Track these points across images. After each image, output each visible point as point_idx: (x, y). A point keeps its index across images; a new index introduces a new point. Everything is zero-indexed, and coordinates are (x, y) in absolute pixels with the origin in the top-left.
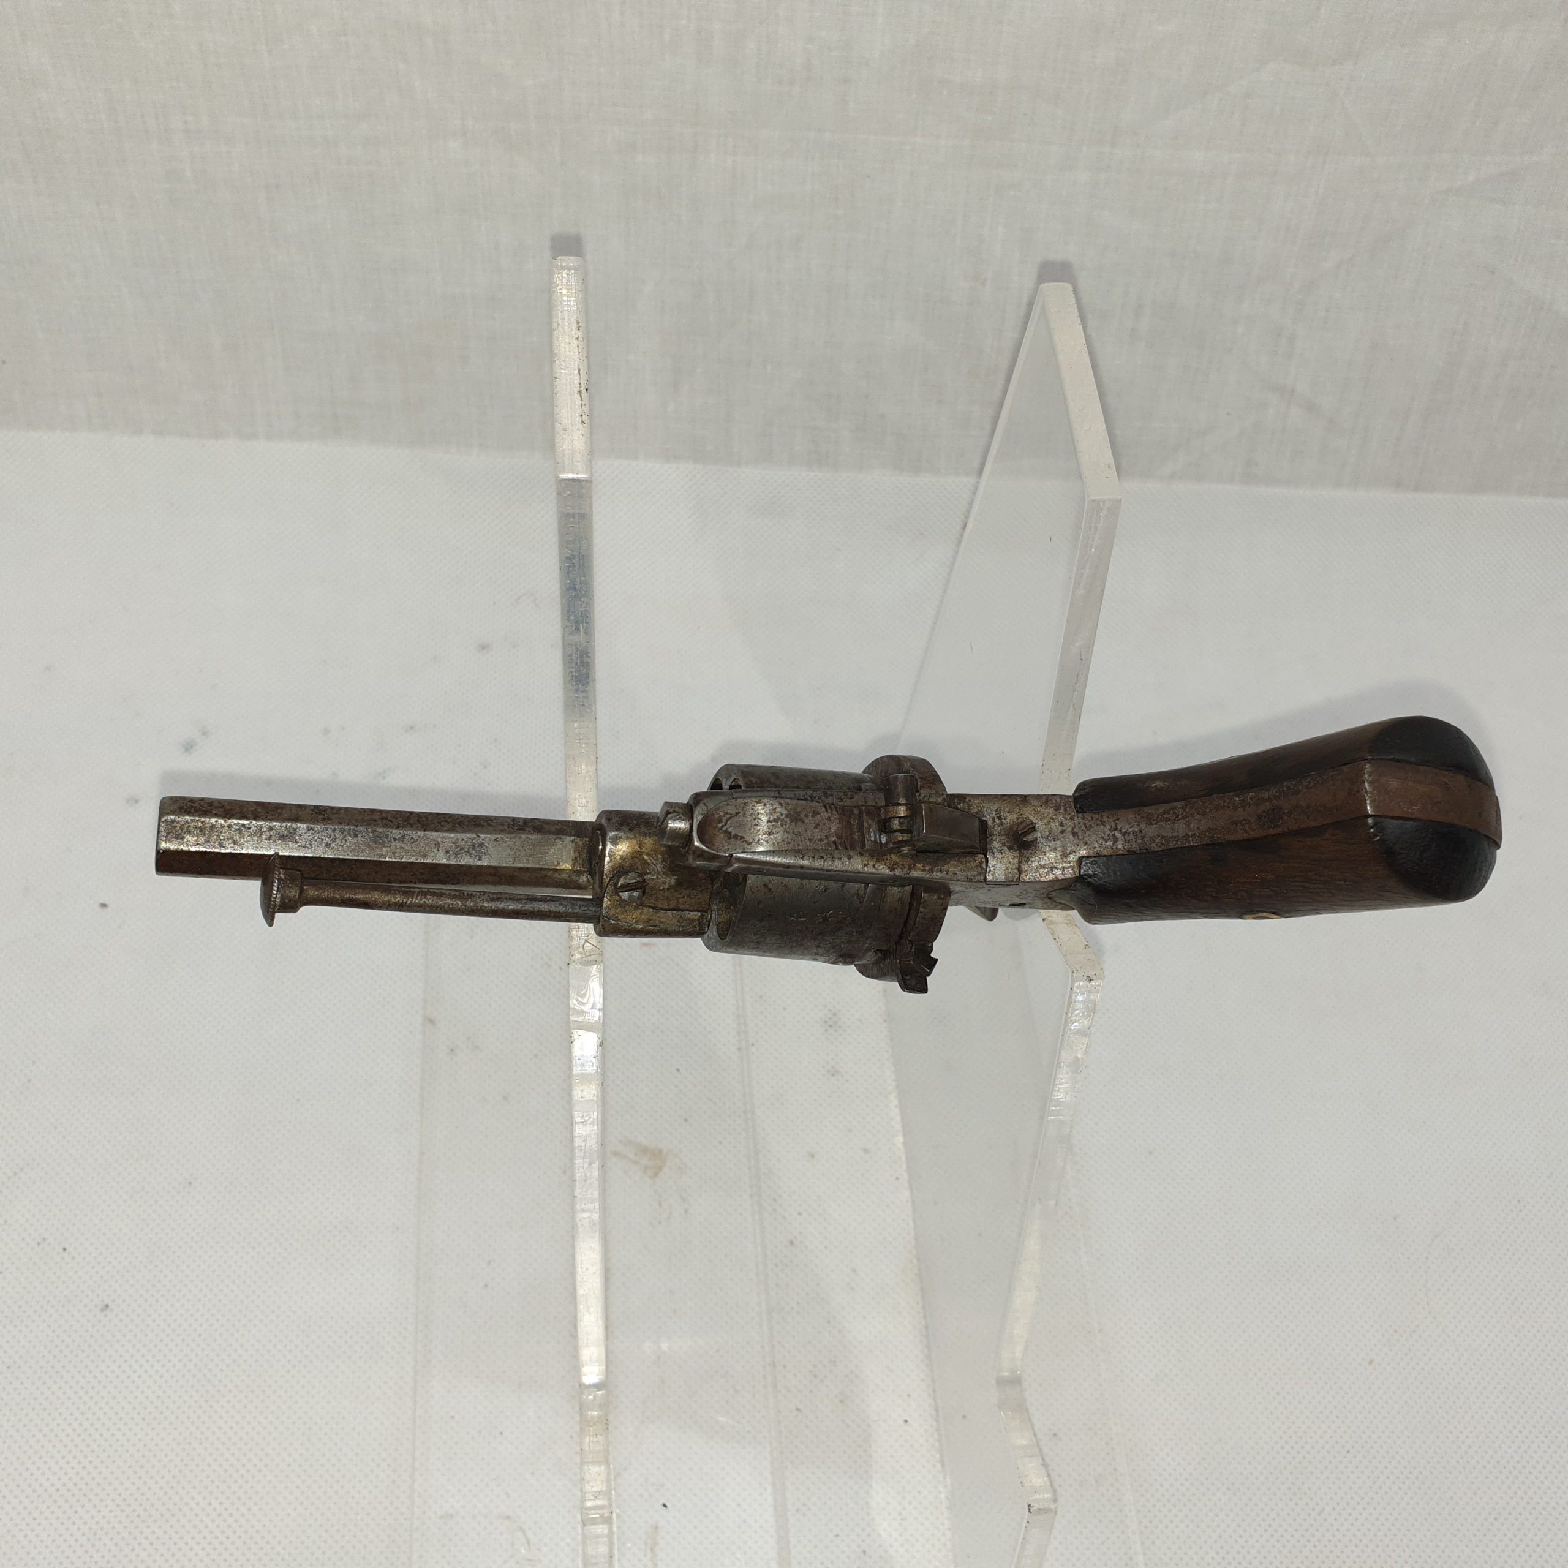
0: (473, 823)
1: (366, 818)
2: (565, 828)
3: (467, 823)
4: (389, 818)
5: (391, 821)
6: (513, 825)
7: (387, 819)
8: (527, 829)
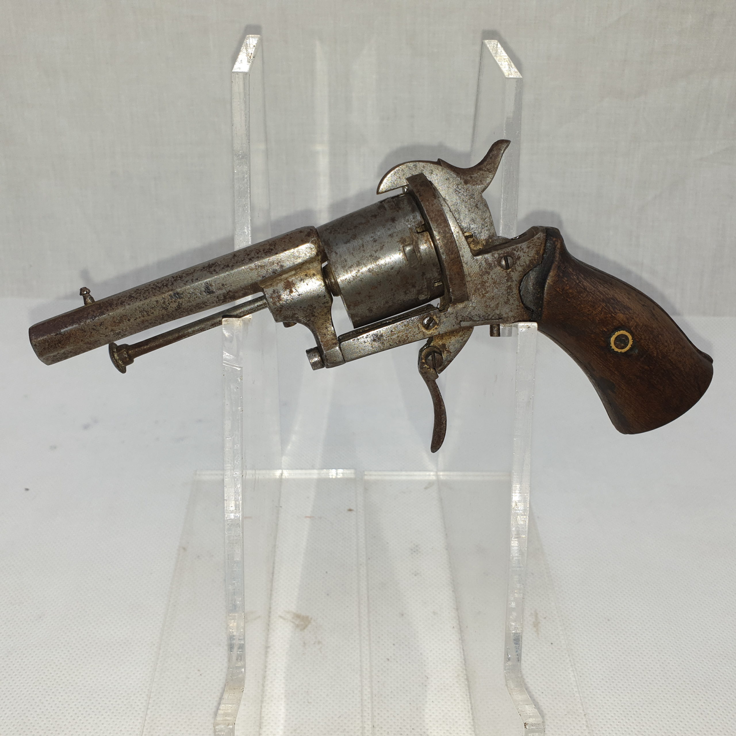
0: (197, 308)
1: (142, 327)
2: (247, 291)
3: (194, 309)
4: (153, 322)
5: (155, 323)
6: (219, 300)
7: (152, 323)
8: (227, 300)
